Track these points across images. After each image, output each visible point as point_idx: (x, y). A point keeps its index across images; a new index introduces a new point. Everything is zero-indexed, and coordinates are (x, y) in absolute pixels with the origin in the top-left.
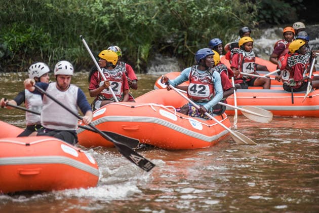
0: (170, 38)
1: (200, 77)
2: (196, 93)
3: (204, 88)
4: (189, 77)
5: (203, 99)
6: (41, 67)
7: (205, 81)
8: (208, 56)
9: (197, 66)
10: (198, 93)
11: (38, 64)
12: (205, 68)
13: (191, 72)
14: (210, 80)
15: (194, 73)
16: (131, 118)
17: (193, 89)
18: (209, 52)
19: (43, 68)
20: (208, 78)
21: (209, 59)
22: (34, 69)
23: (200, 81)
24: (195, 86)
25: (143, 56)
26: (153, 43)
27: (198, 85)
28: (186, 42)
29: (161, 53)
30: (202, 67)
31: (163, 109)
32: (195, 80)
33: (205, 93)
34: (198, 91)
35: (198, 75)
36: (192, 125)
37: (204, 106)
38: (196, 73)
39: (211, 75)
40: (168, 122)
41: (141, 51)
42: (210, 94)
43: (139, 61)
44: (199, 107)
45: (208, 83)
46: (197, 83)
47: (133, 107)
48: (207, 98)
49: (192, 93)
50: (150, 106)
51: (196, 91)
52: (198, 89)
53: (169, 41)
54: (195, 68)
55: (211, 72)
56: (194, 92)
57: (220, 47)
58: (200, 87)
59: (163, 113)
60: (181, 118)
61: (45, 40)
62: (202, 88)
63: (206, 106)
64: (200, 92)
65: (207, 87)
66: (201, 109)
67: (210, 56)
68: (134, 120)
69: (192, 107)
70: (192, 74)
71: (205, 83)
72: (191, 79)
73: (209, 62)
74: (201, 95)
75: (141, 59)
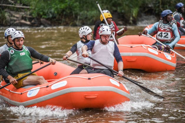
0: (150, 4)
1: (165, 28)
2: (163, 37)
3: (167, 34)
4: (157, 28)
5: (167, 41)
6: (87, 29)
7: (168, 30)
8: (168, 15)
9: (162, 21)
10: (164, 37)
11: (85, 27)
12: (167, 22)
13: (159, 25)
14: (171, 30)
15: (161, 25)
16: (131, 54)
17: (160, 35)
18: (169, 12)
19: (88, 29)
20: (169, 28)
21: (169, 17)
22: (83, 30)
23: (164, 30)
24: (162, 33)
25: (134, 15)
26: (140, 7)
27: (163, 32)
28: (161, 6)
29: (145, 13)
30: (165, 22)
31: (150, 47)
32: (162, 30)
33: (168, 37)
34: (163, 36)
35: (163, 26)
36: (166, 57)
37: (169, 45)
38: (162, 25)
39: (171, 26)
40: (154, 56)
41: (133, 12)
42: (171, 37)
43: (131, 18)
44: (166, 46)
45: (169, 31)
46: (163, 31)
47: (131, 47)
48: (169, 40)
49: (160, 38)
50: (142, 46)
51: (162, 36)
52: (164, 35)
53: (150, 6)
54: (161, 22)
55: (171, 24)
56: (161, 37)
57: (183, 8)
58: (165, 33)
59: (150, 50)
60: (160, 53)
61: (76, 7)
62: (166, 34)
63: (170, 45)
64: (165, 37)
65: (169, 34)
66: (167, 47)
67: (170, 15)
68: (133, 55)
69: (162, 46)
70: (160, 26)
71: (168, 31)
72: (159, 29)
73: (169, 18)
74: (166, 39)
75: (133, 17)
